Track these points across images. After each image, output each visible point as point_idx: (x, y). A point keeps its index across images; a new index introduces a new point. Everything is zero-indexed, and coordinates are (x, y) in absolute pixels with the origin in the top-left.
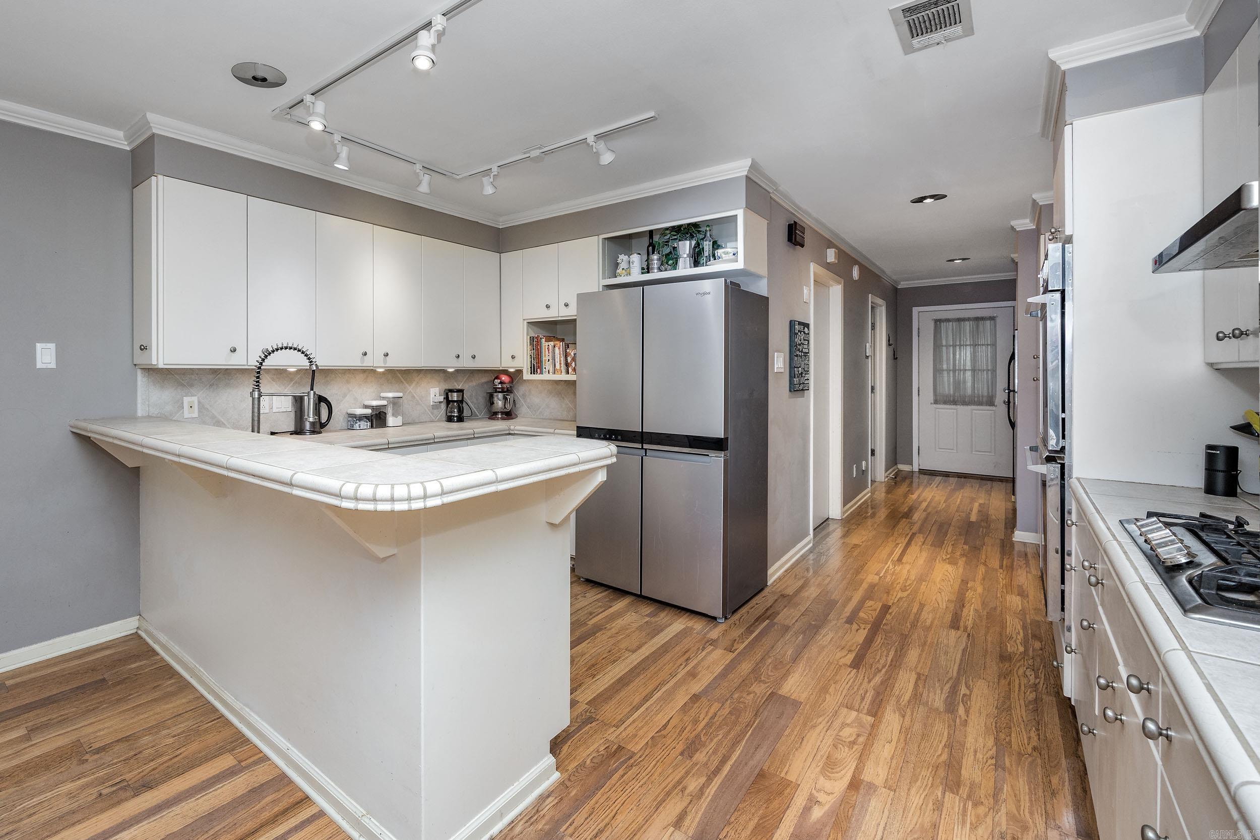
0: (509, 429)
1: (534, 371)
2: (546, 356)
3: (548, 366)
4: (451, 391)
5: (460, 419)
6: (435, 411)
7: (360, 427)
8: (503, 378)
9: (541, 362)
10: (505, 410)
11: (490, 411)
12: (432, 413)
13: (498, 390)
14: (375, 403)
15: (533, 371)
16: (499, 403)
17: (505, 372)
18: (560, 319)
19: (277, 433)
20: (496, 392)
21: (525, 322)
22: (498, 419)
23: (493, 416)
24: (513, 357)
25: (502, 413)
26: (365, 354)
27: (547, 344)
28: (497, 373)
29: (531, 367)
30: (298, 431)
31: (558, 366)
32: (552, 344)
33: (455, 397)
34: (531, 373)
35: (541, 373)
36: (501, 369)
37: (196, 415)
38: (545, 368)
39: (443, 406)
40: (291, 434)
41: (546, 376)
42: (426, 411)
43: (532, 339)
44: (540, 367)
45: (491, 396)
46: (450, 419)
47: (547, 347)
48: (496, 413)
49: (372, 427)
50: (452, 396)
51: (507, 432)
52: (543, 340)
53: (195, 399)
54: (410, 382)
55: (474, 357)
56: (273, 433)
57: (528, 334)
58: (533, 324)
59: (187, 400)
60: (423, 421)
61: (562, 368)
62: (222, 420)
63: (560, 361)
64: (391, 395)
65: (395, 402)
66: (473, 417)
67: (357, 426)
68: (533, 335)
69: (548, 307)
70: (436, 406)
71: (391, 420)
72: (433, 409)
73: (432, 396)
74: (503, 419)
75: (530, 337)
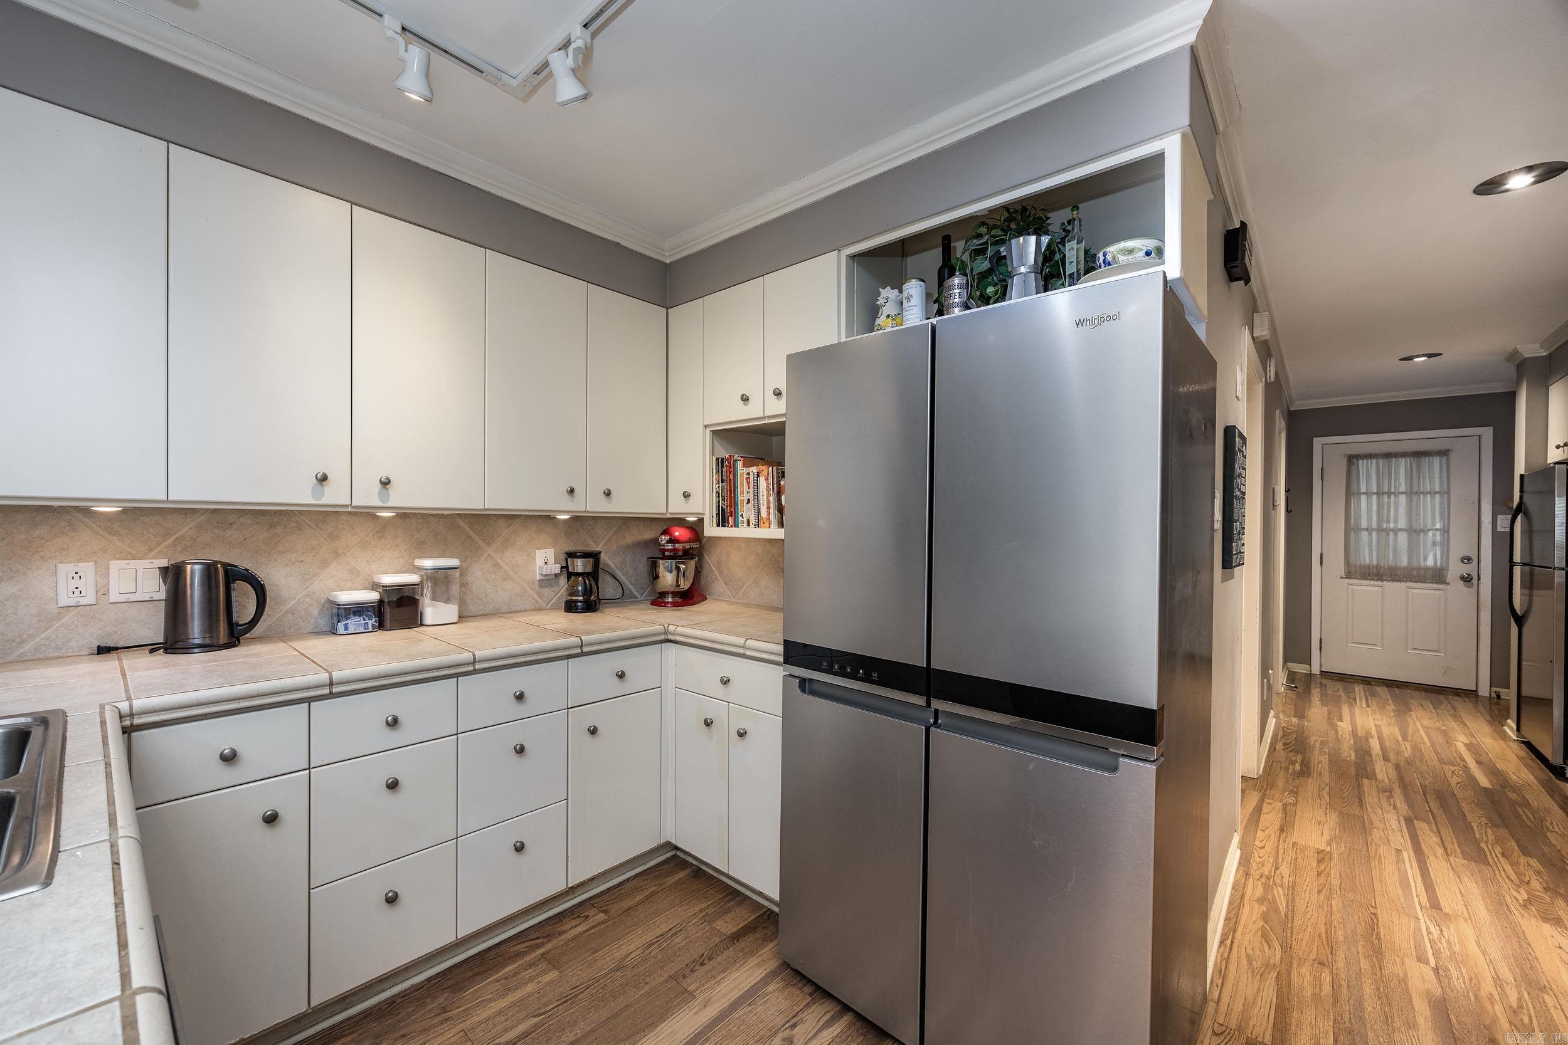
0: (666, 632)
1: (723, 521)
2: (744, 494)
3: (746, 511)
4: (571, 555)
5: (590, 607)
6: (547, 591)
7: (346, 628)
8: (677, 534)
9: (736, 504)
10: (677, 590)
11: (653, 591)
12: (541, 596)
13: (667, 553)
14: (389, 579)
15: (722, 521)
16: (667, 579)
17: (680, 522)
18: (767, 421)
19: (117, 649)
20: (664, 557)
21: (708, 430)
22: (665, 604)
23: (659, 600)
24: (686, 495)
25: (674, 594)
26: (323, 479)
27: (745, 470)
28: (668, 523)
29: (718, 514)
30: (173, 645)
31: (764, 513)
32: (754, 469)
33: (579, 565)
34: (718, 525)
35: (735, 525)
36: (669, 516)
38: (742, 516)
39: (563, 581)
40: (152, 651)
41: (743, 532)
42: (525, 590)
43: (721, 462)
44: (734, 514)
45: (654, 566)
46: (570, 607)
47: (745, 476)
48: (663, 594)
49: (381, 626)
50: (573, 565)
51: (662, 637)
52: (740, 464)
54: (489, 540)
55: (608, 494)
56: (104, 650)
57: (713, 453)
58: (723, 435)
60: (518, 609)
61: (772, 516)
63: (768, 502)
64: (428, 563)
65: (440, 580)
66: (624, 599)
67: (340, 627)
68: (724, 454)
69: (745, 399)
70: (548, 581)
71: (432, 611)
72: (541, 586)
73: (539, 562)
74: (675, 605)
75: (717, 459)
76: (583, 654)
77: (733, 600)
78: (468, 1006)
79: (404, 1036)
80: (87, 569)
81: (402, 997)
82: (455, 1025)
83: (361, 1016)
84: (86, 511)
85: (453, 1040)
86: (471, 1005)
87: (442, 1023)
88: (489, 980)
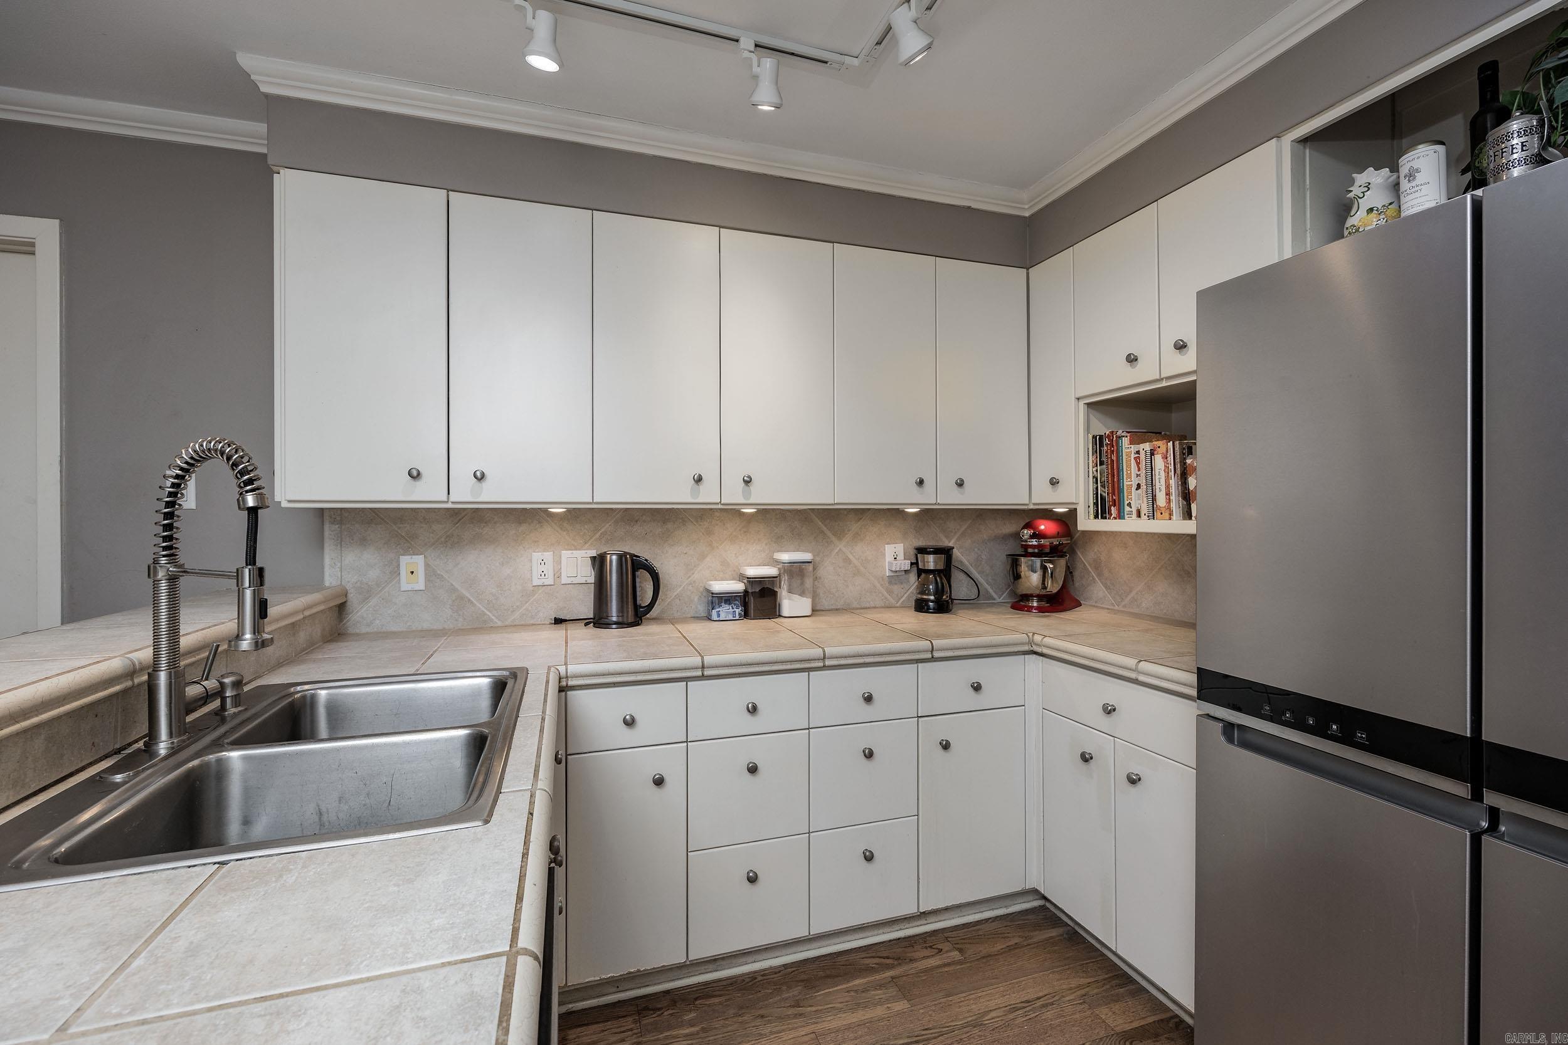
0: (1031, 642)
1: (1104, 511)
2: (1131, 476)
3: (1136, 499)
4: (922, 551)
5: (943, 607)
6: (896, 588)
7: (719, 616)
8: (1042, 527)
9: (1120, 491)
10: (1043, 592)
11: (1013, 593)
12: (890, 592)
13: (1030, 550)
14: (753, 572)
15: (1102, 510)
16: (1032, 579)
17: (1046, 514)
18: (1164, 384)
19: (566, 621)
20: (1027, 555)
21: (1082, 403)
22: (1030, 609)
23: (1020, 603)
24: (1054, 482)
25: (1040, 598)
26: (699, 480)
27: (1134, 448)
28: (1030, 516)
29: (1096, 504)
30: (599, 620)
31: (1161, 500)
32: (1147, 446)
33: (931, 562)
34: (1096, 517)
35: (1120, 516)
36: (1031, 507)
37: (421, 585)
38: (1129, 505)
39: (913, 577)
40: (583, 625)
41: (1130, 524)
42: (875, 586)
43: (1099, 441)
44: (1118, 503)
45: (1014, 562)
46: (921, 606)
47: (1133, 456)
48: (1026, 597)
49: (746, 615)
50: (924, 561)
51: (1026, 648)
52: (1125, 441)
53: (419, 560)
54: (840, 535)
55: (960, 484)
56: (558, 621)
57: (1088, 429)
58: (1100, 406)
59: (406, 562)
60: (868, 605)
61: (1173, 505)
62: (468, 595)
63: (1168, 487)
64: (785, 557)
65: (796, 571)
66: (978, 601)
67: (714, 614)
68: (1101, 429)
69: (1132, 359)
70: (897, 577)
71: (791, 604)
72: (890, 583)
73: (889, 558)
74: (1041, 610)
75: (1094, 437)
76: (933, 659)
77: (1116, 607)
78: (820, 1008)
79: (762, 1017)
80: (548, 556)
81: (762, 976)
82: (808, 1024)
83: (729, 982)
84: (545, 511)
85: (806, 1038)
86: (822, 1007)
87: (796, 1016)
88: (839, 988)
